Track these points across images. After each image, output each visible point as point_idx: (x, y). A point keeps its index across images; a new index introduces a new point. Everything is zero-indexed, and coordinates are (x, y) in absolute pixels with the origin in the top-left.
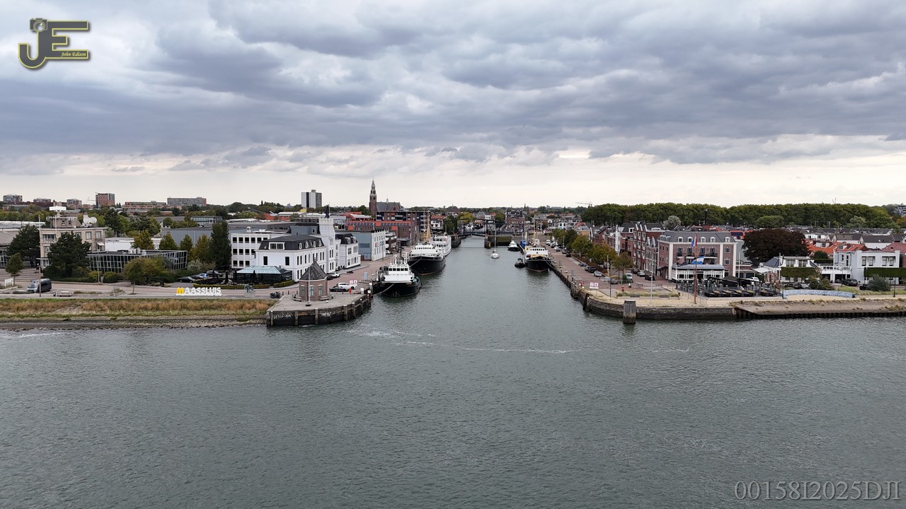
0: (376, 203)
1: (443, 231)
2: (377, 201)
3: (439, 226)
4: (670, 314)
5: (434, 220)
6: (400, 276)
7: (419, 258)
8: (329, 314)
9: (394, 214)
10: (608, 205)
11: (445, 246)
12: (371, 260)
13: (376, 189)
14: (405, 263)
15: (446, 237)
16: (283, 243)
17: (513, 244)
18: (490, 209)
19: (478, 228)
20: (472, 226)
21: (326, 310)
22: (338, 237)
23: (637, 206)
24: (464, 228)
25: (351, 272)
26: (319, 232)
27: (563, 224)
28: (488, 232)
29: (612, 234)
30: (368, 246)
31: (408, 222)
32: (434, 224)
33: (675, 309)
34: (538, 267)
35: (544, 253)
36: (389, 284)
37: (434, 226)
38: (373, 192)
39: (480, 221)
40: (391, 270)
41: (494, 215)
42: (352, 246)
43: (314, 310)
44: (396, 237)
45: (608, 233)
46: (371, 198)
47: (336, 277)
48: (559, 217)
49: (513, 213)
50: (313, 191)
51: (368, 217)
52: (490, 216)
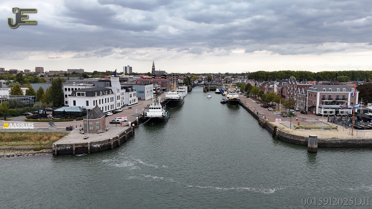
0: (155, 71)
1: (184, 84)
2: (155, 70)
3: (182, 81)
4: (338, 144)
5: (180, 78)
6: (156, 112)
7: (169, 99)
8: (99, 146)
9: (160, 76)
10: (260, 71)
11: (184, 92)
12: (144, 100)
13: (155, 65)
14: (159, 104)
15: (185, 87)
16: (85, 93)
17: (218, 91)
18: (205, 74)
19: (200, 82)
20: (197, 82)
21: (96, 143)
22: (122, 88)
23: (273, 72)
24: (194, 82)
25: (130, 108)
26: (111, 86)
27: (239, 80)
28: (205, 84)
29: (271, 86)
30: (143, 92)
31: (167, 80)
32: (180, 80)
33: (341, 140)
34: (234, 104)
35: (236, 96)
36: (148, 118)
37: (180, 81)
38: (154, 66)
39: (200, 79)
40: (150, 108)
41: (207, 76)
42: (132, 93)
43: (87, 143)
44: (159, 87)
45: (269, 85)
46: (152, 69)
47: (120, 112)
48: (237, 77)
49: (215, 75)
50: (128, 66)
51: (150, 77)
52: (205, 77)
